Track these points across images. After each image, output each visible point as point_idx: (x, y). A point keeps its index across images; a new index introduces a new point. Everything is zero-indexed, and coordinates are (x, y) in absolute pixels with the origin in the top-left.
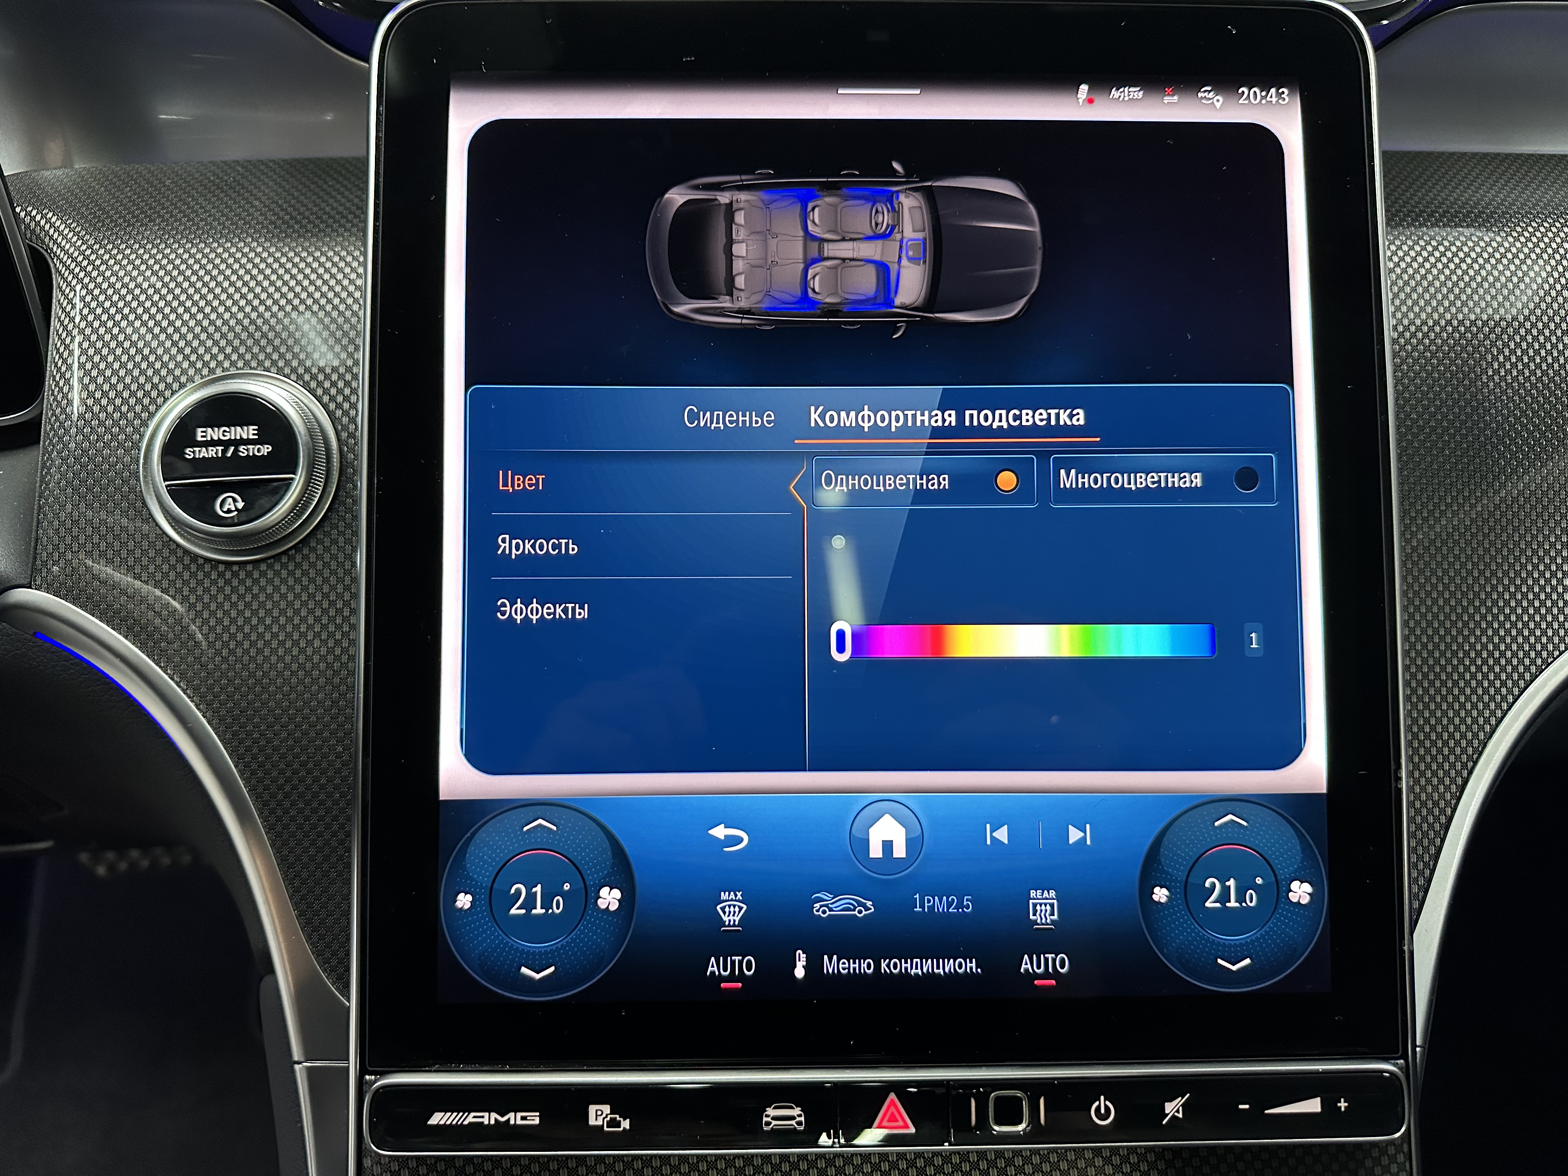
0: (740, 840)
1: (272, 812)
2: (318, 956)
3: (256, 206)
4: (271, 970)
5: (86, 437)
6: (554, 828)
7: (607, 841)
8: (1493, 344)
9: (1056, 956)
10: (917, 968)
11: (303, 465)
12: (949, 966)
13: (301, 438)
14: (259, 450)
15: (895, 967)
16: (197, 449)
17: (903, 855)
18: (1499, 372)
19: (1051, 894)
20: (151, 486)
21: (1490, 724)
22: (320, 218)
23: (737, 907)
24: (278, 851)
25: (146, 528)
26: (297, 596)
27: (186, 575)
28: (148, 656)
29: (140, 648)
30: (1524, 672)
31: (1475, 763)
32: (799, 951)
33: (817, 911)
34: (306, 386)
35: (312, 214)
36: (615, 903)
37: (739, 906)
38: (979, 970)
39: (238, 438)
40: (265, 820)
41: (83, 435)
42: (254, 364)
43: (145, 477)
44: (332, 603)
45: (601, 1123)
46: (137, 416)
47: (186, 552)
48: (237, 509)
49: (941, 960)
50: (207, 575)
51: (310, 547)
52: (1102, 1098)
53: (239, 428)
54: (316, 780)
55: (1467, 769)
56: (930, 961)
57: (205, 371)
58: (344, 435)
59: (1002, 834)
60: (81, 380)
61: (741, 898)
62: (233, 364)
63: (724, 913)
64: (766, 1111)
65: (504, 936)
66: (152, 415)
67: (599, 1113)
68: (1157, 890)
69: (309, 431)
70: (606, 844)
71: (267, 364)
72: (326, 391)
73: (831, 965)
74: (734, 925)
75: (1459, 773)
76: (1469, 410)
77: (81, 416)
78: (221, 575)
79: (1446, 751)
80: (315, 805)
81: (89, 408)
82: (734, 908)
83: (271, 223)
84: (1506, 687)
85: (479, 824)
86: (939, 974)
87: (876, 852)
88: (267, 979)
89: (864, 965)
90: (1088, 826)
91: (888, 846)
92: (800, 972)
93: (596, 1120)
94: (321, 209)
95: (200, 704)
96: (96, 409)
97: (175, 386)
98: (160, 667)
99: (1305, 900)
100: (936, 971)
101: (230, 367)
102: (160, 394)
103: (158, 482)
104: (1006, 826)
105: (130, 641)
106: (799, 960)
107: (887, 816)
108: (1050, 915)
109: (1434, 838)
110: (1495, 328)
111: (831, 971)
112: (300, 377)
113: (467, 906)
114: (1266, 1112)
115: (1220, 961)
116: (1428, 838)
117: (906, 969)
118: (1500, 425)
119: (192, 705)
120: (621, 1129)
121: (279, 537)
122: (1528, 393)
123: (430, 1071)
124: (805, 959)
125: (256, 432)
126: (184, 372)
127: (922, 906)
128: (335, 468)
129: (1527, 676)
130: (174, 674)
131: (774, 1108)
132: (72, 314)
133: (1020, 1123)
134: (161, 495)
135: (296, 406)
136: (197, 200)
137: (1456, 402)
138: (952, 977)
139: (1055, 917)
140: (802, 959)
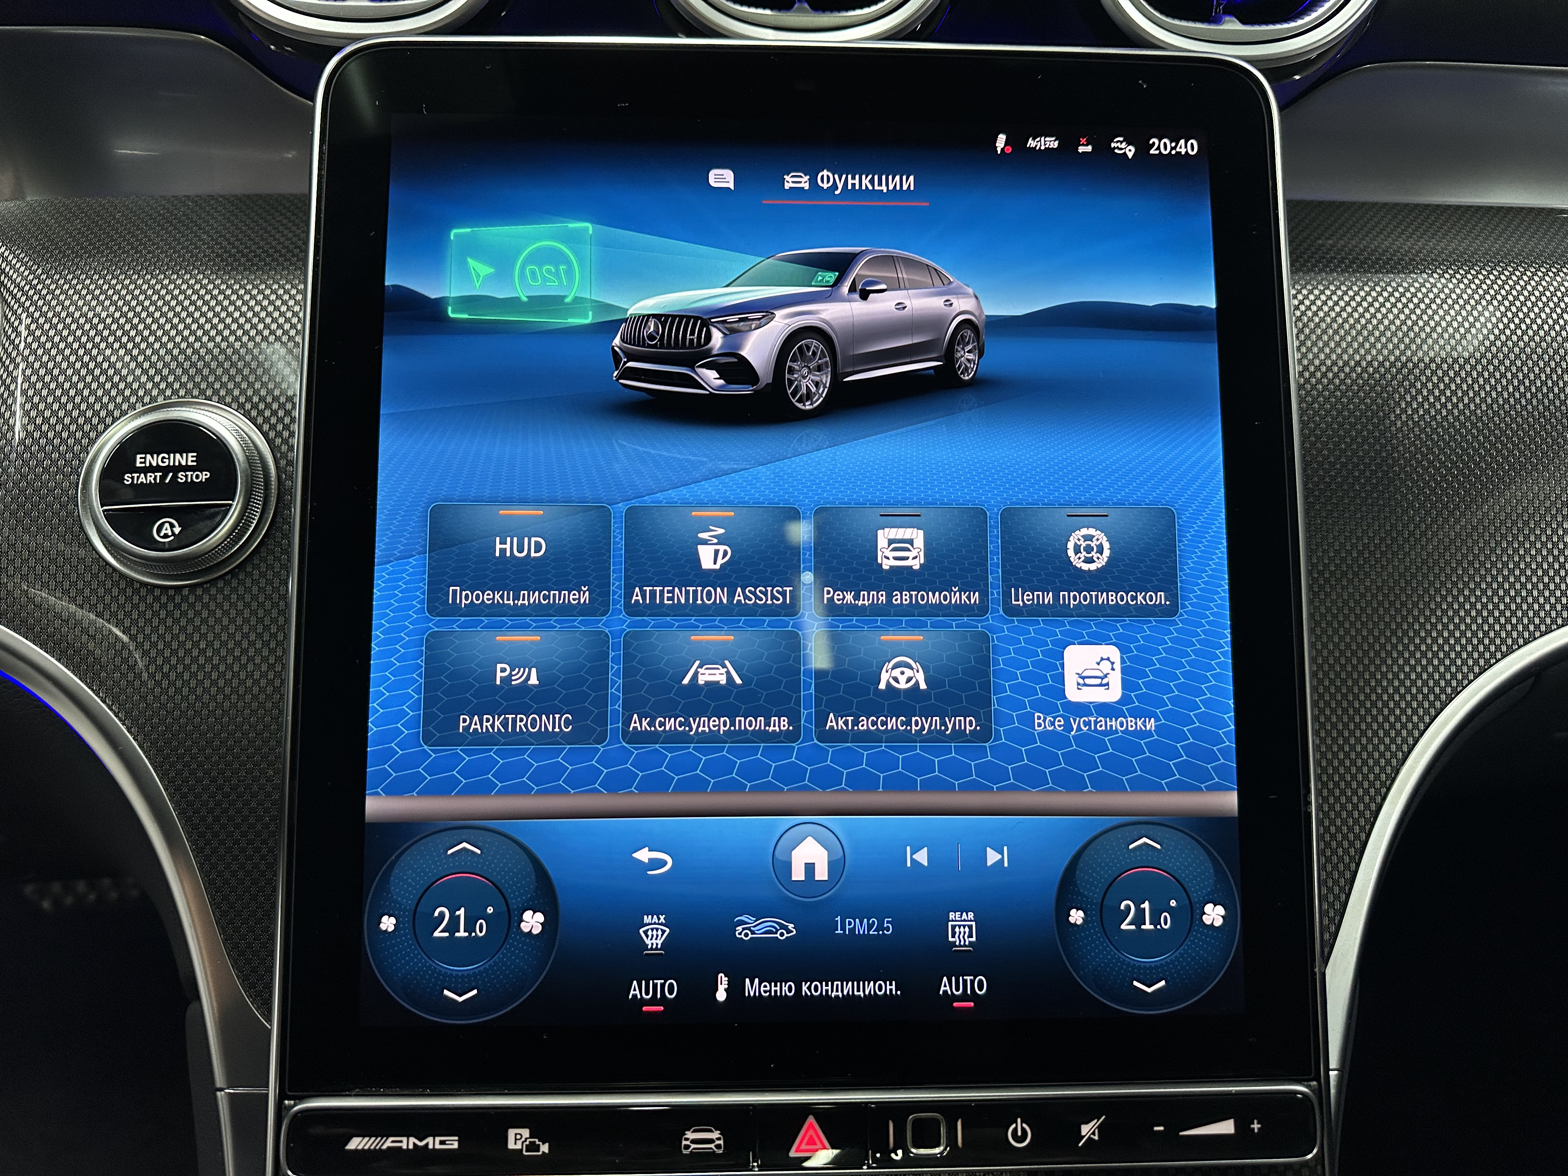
0: (665, 863)
1: (202, 835)
2: (243, 981)
3: (203, 240)
4: (198, 998)
5: (25, 463)
6: (479, 852)
7: (531, 864)
8: (1400, 384)
9: (975, 979)
10: (837, 991)
11: (241, 491)
12: (870, 988)
13: (239, 464)
14: (197, 477)
15: (816, 990)
16: (136, 475)
17: (825, 877)
18: (1406, 411)
19: (969, 916)
20: (89, 510)
21: (1402, 751)
22: (267, 252)
23: (660, 930)
24: (205, 874)
25: (82, 553)
26: (232, 621)
27: (122, 600)
28: (80, 679)
29: (73, 672)
30: (1434, 701)
31: (1389, 789)
32: (721, 975)
33: (740, 934)
34: (247, 414)
35: (259, 248)
36: (538, 927)
37: (662, 930)
38: (899, 993)
39: (177, 464)
40: (193, 843)
41: (23, 461)
42: (196, 392)
43: (83, 502)
44: (266, 628)
45: (520, 1147)
46: (78, 442)
47: (122, 575)
48: (173, 534)
49: (861, 983)
50: (142, 599)
51: (246, 572)
52: (1019, 1120)
53: (178, 456)
54: (246, 803)
55: (1381, 795)
56: (850, 983)
57: (147, 399)
58: (283, 463)
59: (922, 857)
60: (23, 406)
61: (664, 922)
62: (175, 392)
63: (647, 936)
64: (685, 1134)
65: (427, 959)
66: (92, 442)
67: (519, 1137)
68: (1073, 912)
69: (248, 459)
70: (530, 868)
71: (209, 392)
72: (266, 420)
73: (752, 988)
74: (657, 949)
75: (1372, 799)
76: (1378, 447)
77: (22, 442)
78: (157, 599)
79: (1360, 777)
80: (244, 828)
81: (29, 434)
82: (657, 931)
83: (218, 256)
84: (1418, 715)
85: (404, 847)
86: (860, 996)
87: (798, 874)
88: (193, 1006)
89: (785, 988)
90: (1005, 848)
91: (810, 868)
92: (721, 995)
93: (515, 1144)
94: (267, 243)
95: (131, 727)
96: (37, 435)
97: (117, 413)
98: (92, 690)
99: (1219, 922)
100: (856, 993)
101: (171, 395)
102: (102, 421)
103: (96, 506)
104: (926, 848)
105: (63, 664)
106: (721, 984)
107: (810, 839)
108: (969, 937)
109: (1349, 863)
110: (1401, 369)
111: (752, 994)
112: (241, 406)
113: (391, 928)
114: (1181, 1133)
115: (1135, 983)
116: (1343, 863)
117: (827, 991)
118: (1408, 461)
119: (123, 728)
120: (540, 1153)
121: (215, 562)
122: (1434, 431)
123: (350, 1096)
124: (727, 982)
125: (195, 459)
126: (126, 399)
127: (843, 928)
128: (273, 495)
129: (1438, 704)
130: (106, 697)
131: (693, 1132)
132: (17, 341)
133: (938, 1146)
134: (98, 520)
135: (235, 434)
136: (146, 232)
137: (1365, 439)
138: (872, 998)
139: (974, 939)
140: (723, 982)
